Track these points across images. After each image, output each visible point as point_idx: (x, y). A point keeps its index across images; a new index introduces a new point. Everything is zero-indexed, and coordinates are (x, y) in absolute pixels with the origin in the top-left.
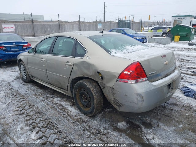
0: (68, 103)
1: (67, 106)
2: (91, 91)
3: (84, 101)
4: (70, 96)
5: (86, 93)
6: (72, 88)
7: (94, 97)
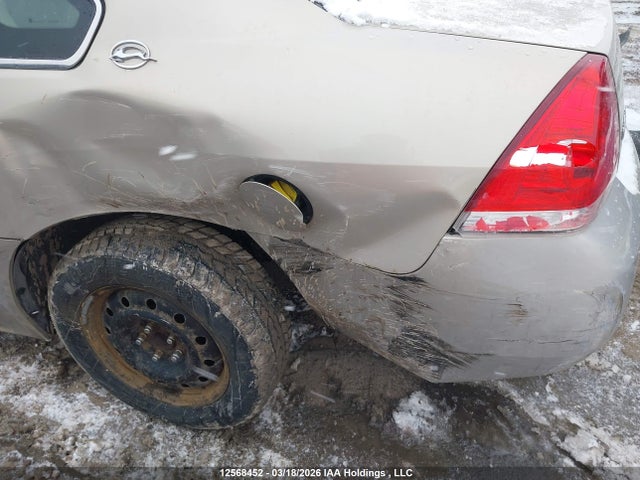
0: (25, 368)
1: (31, 398)
2: (218, 309)
3: (156, 357)
4: (29, 335)
5: (168, 320)
6: (27, 296)
7: (249, 339)
